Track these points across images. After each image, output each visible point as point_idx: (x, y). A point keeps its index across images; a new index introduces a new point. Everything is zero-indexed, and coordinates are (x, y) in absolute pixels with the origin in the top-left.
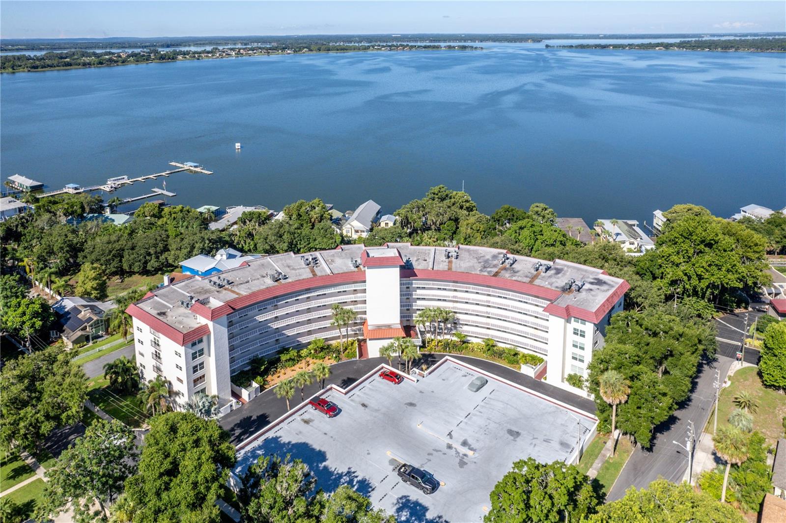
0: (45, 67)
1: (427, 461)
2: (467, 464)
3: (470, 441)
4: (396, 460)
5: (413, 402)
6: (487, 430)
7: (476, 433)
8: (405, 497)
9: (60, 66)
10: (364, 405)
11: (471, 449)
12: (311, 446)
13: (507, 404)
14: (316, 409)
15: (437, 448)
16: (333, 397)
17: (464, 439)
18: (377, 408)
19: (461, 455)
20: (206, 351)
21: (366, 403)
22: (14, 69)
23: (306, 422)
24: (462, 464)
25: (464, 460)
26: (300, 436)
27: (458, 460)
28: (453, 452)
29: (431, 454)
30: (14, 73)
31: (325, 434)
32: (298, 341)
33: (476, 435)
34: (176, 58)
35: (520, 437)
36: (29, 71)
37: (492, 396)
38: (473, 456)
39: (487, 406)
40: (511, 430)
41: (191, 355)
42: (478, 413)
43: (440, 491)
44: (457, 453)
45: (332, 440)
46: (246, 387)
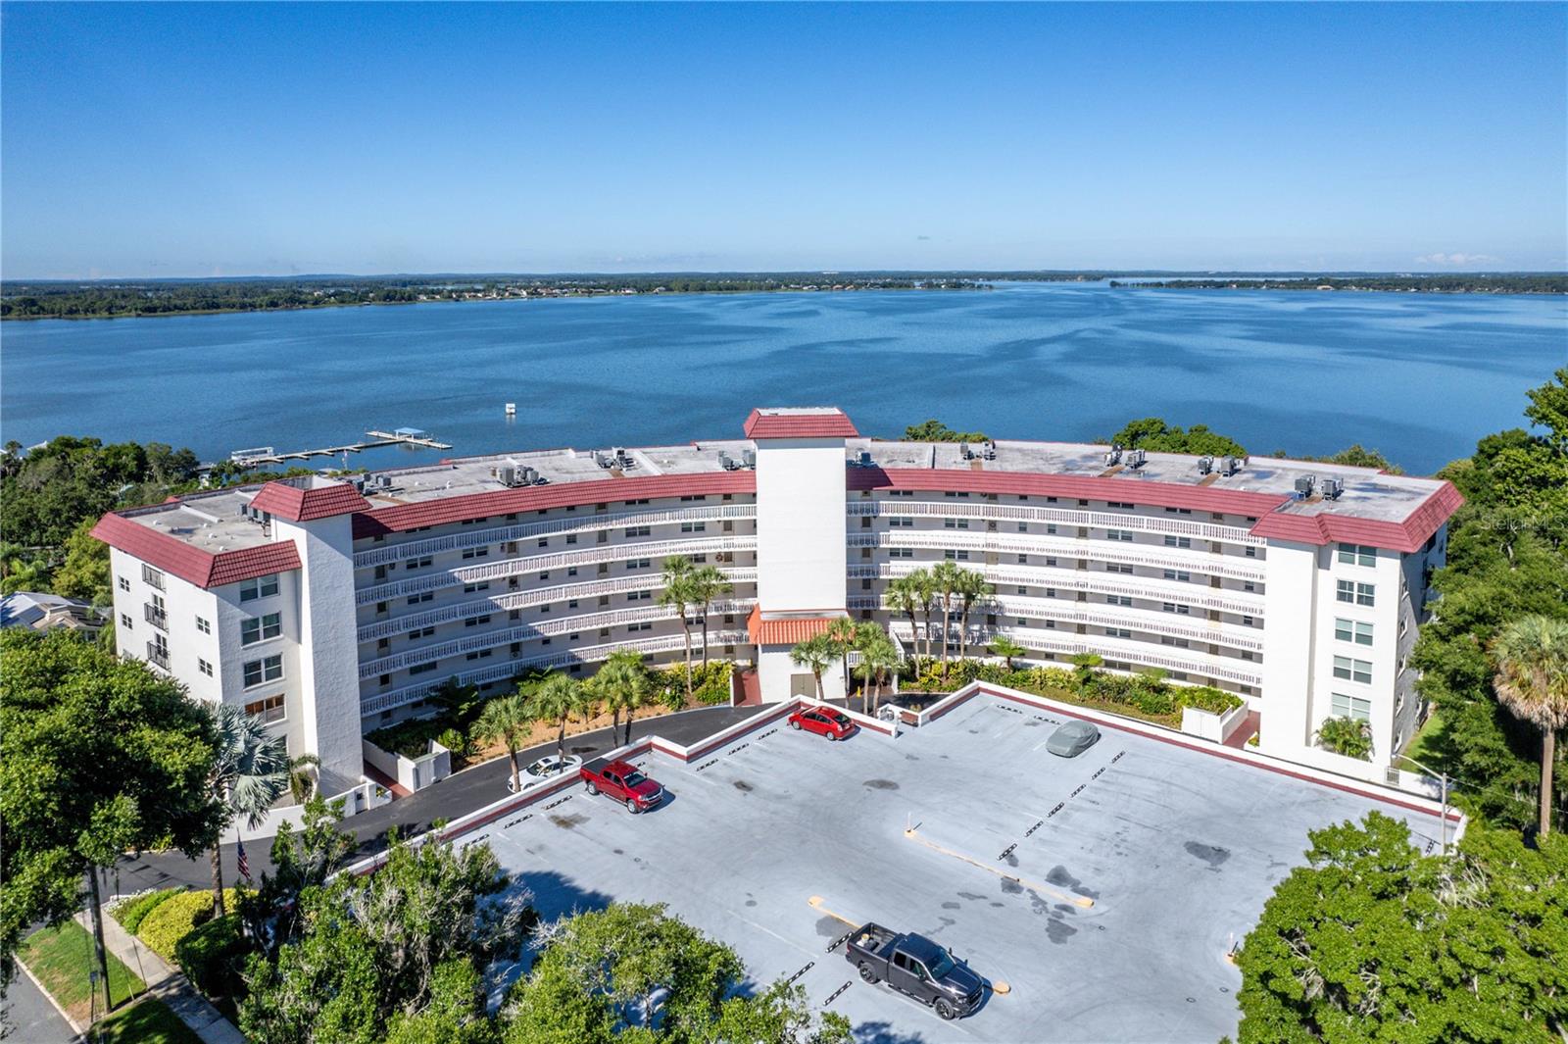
0: (170, 310)
1: (940, 923)
2: (1074, 931)
3: (1074, 871)
4: (839, 921)
5: (890, 779)
6: (1123, 845)
7: (1091, 851)
8: (874, 1026)
9: (197, 309)
10: (741, 786)
11: (1085, 892)
12: (569, 881)
13: (1169, 783)
14: (597, 793)
15: (972, 890)
16: (652, 767)
17: (1053, 866)
18: (780, 791)
19: (1051, 908)
20: (287, 622)
21: (747, 780)
22: (111, 313)
23: (564, 823)
24: (1059, 930)
25: (1062, 921)
26: (540, 857)
27: (1043, 921)
28: (1024, 899)
29: (956, 906)
30: (111, 318)
31: (618, 852)
32: (573, 657)
33: (1092, 857)
34: (416, 298)
35: (1230, 860)
36: (139, 316)
37: (1119, 765)
38: (1093, 911)
39: (1111, 788)
40: (1197, 845)
41: (239, 628)
42: (1088, 805)
43: (995, 1009)
44: (1039, 902)
45: (637, 866)
46: (412, 756)
